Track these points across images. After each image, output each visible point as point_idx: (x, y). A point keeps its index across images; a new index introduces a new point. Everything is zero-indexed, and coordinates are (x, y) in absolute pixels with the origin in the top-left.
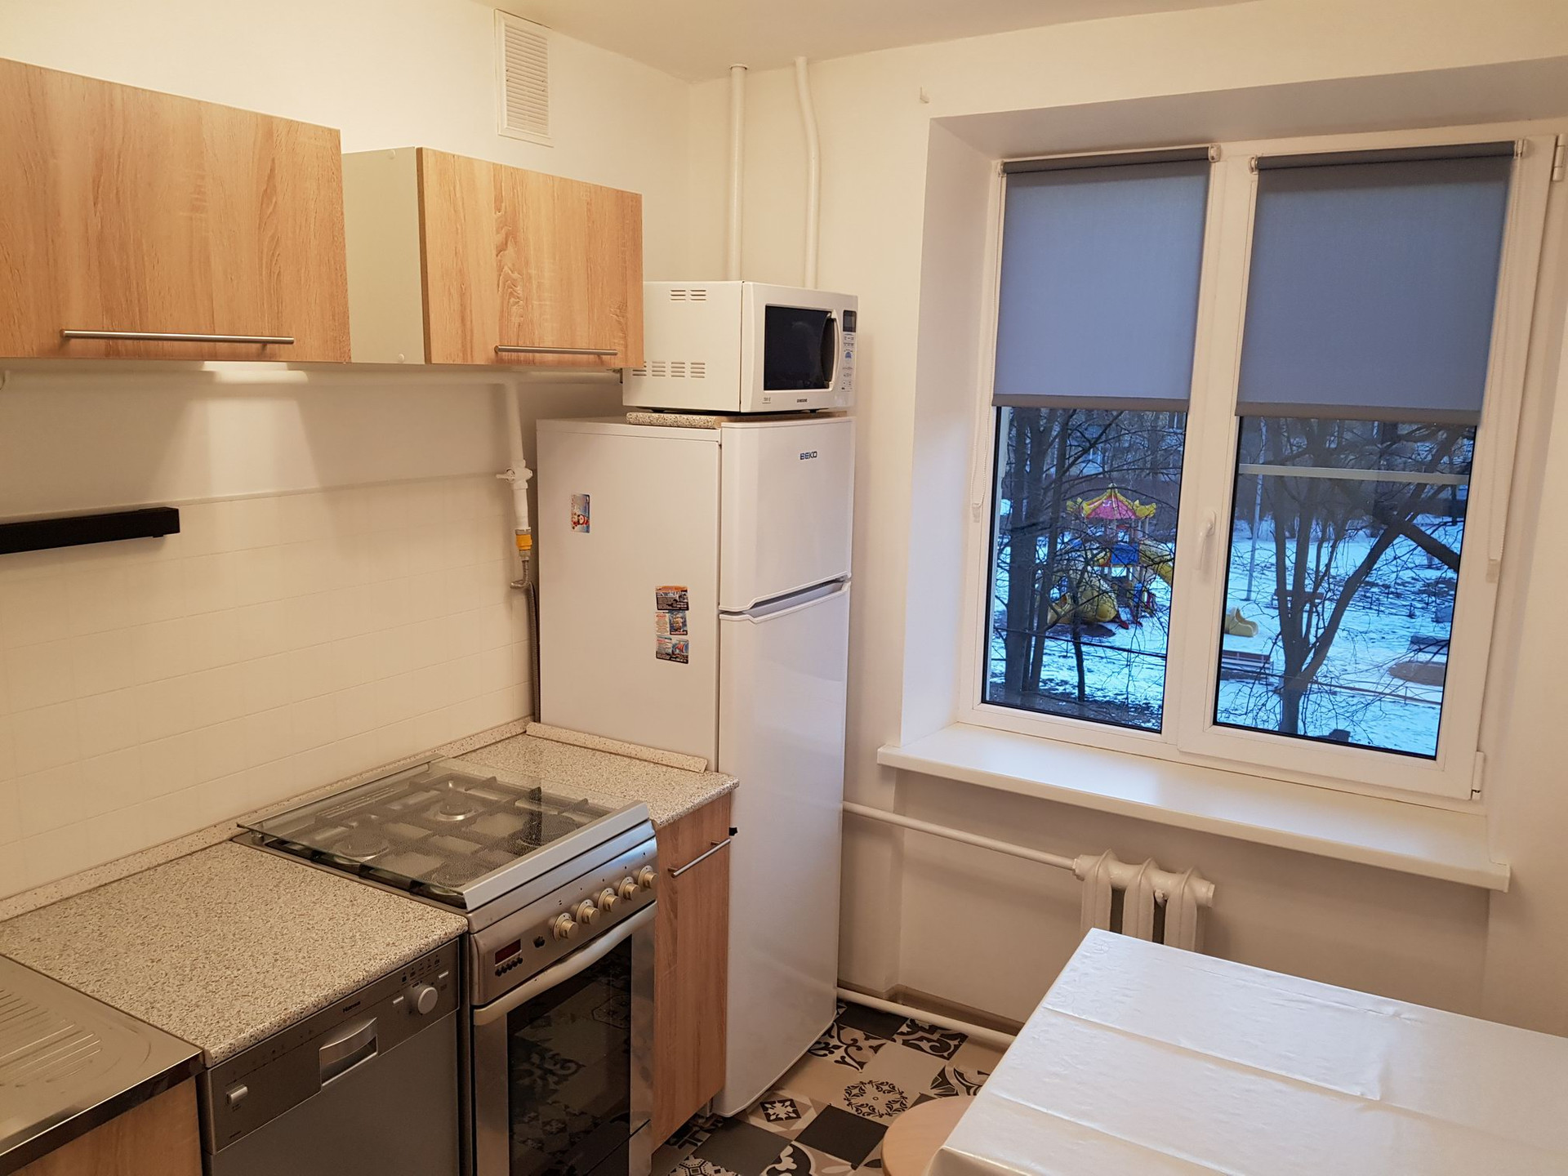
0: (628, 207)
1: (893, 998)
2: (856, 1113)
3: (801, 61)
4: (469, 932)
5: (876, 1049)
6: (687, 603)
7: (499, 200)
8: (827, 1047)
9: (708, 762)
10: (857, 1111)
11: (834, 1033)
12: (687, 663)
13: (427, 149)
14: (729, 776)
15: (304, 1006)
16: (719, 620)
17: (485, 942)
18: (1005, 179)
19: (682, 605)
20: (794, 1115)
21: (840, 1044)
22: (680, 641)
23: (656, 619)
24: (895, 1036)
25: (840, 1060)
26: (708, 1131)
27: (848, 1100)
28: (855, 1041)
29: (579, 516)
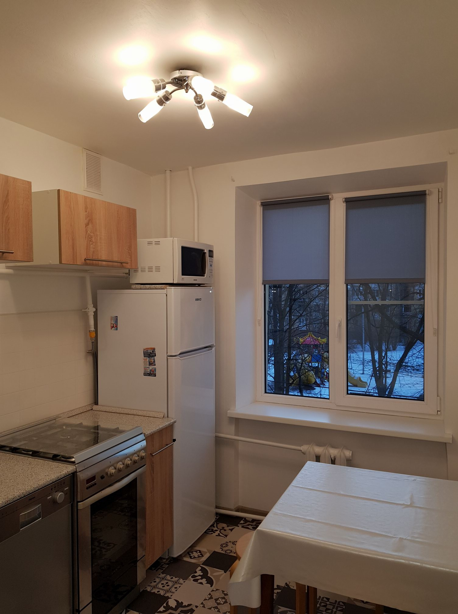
0: (132, 214)
1: (238, 510)
2: (225, 553)
3: (190, 168)
4: (76, 472)
5: (231, 530)
6: (155, 353)
7: (86, 208)
8: (212, 531)
9: (164, 414)
10: (225, 552)
11: (215, 525)
12: (156, 376)
13: (62, 190)
14: (172, 418)
15: (15, 496)
16: (167, 359)
17: (83, 476)
18: (262, 208)
19: (154, 355)
20: (201, 556)
21: (217, 529)
22: (153, 368)
23: (144, 361)
24: (239, 525)
25: (218, 535)
26: (167, 564)
27: (221, 548)
28: (223, 528)
29: (113, 324)
